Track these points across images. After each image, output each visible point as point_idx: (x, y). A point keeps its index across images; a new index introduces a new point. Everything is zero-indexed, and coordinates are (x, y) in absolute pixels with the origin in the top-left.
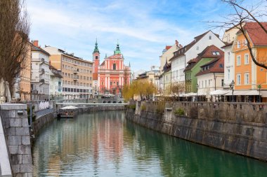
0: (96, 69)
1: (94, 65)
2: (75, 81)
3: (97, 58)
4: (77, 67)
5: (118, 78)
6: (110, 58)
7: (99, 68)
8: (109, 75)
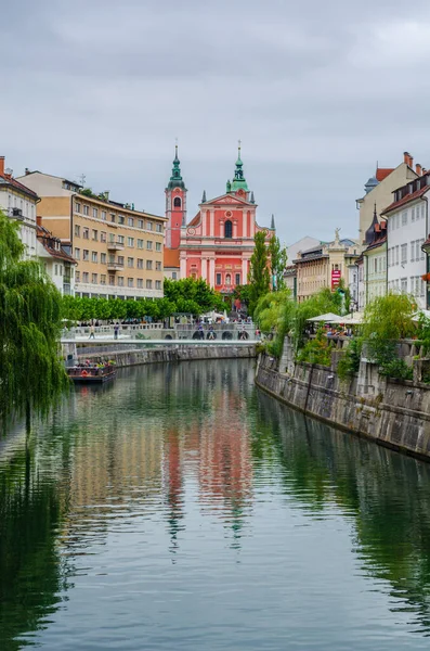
0: (176, 236)
1: (168, 225)
2: (112, 273)
3: (177, 203)
4: (117, 233)
5: (240, 261)
6: (215, 204)
7: (183, 233)
8: (212, 255)
